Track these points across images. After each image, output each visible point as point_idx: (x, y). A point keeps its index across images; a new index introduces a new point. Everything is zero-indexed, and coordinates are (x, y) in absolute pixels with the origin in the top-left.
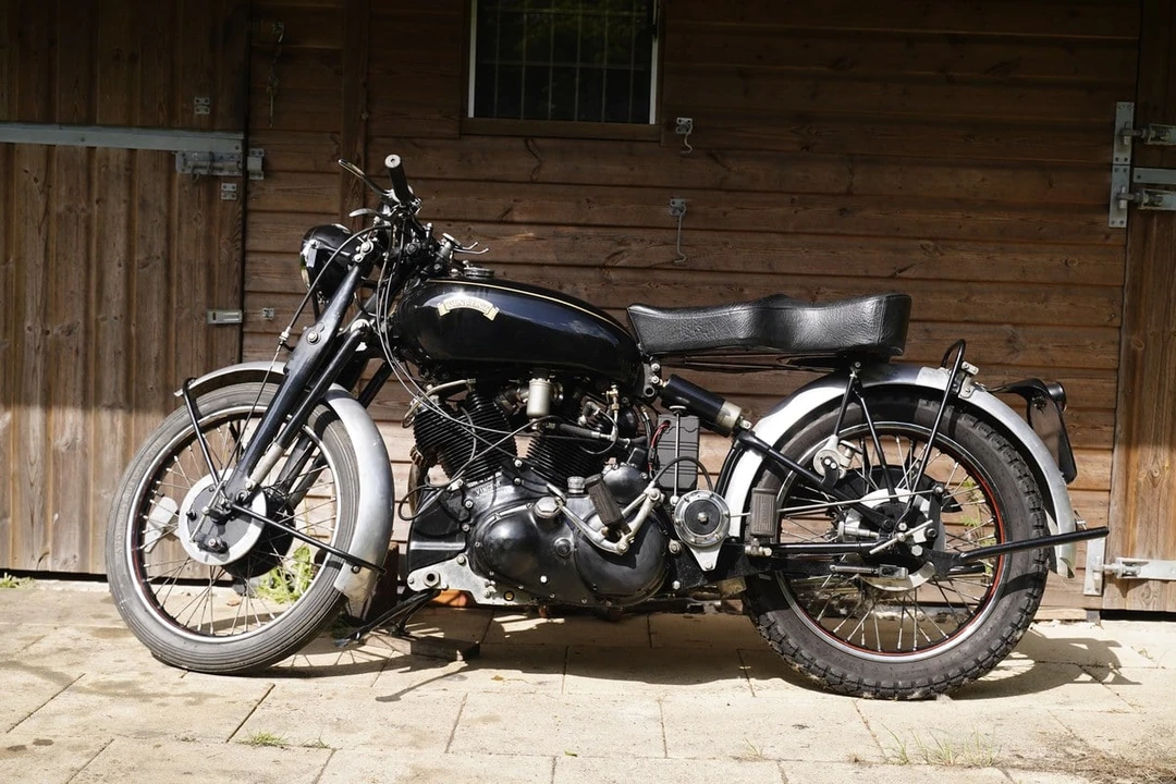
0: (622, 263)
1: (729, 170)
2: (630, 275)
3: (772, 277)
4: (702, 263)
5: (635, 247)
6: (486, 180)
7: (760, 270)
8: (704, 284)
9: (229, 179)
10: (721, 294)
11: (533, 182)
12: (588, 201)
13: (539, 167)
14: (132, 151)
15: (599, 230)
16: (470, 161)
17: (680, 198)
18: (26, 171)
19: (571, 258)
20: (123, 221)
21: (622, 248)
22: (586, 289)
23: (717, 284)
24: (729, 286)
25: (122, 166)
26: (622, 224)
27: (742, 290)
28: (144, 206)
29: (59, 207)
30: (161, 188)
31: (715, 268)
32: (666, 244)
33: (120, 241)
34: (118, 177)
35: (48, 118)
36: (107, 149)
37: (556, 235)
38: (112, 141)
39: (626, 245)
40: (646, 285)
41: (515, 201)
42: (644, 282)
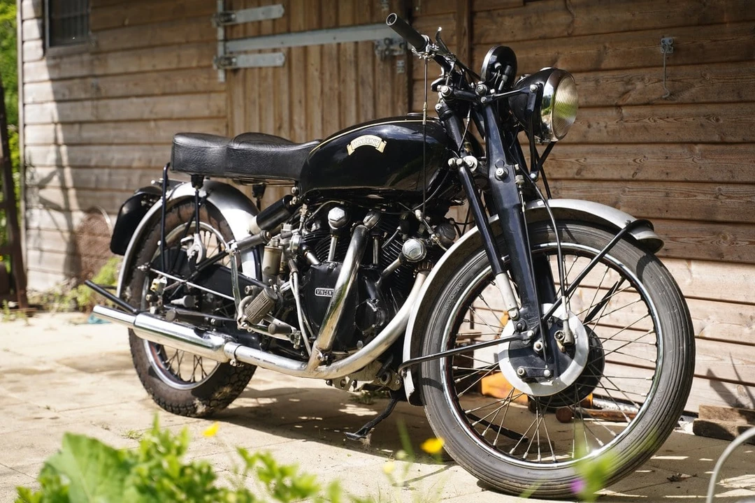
0: (630, 100)
1: (704, 5)
2: (636, 111)
3: (742, 105)
4: (686, 96)
5: (639, 86)
6: (540, 38)
7: (731, 99)
8: (689, 115)
9: (400, 57)
10: (702, 125)
11: (570, 36)
12: (605, 47)
13: (573, 22)
14: (356, 43)
15: (615, 73)
16: (530, 23)
17: (669, 36)
18: (312, 65)
19: (594, 99)
20: (353, 95)
21: (629, 87)
22: (606, 127)
23: (698, 116)
24: (708, 117)
25: (352, 56)
26: (629, 65)
27: (717, 120)
28: (363, 83)
29: (326, 89)
30: (369, 68)
31: (696, 101)
32: (660, 81)
33: (353, 108)
34: (351, 62)
35: (320, 27)
36: (345, 43)
37: (586, 79)
38: (348, 37)
39: (632, 84)
40: (647, 120)
41: (558, 53)
42: (645, 117)
